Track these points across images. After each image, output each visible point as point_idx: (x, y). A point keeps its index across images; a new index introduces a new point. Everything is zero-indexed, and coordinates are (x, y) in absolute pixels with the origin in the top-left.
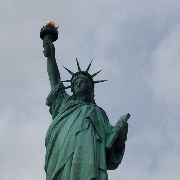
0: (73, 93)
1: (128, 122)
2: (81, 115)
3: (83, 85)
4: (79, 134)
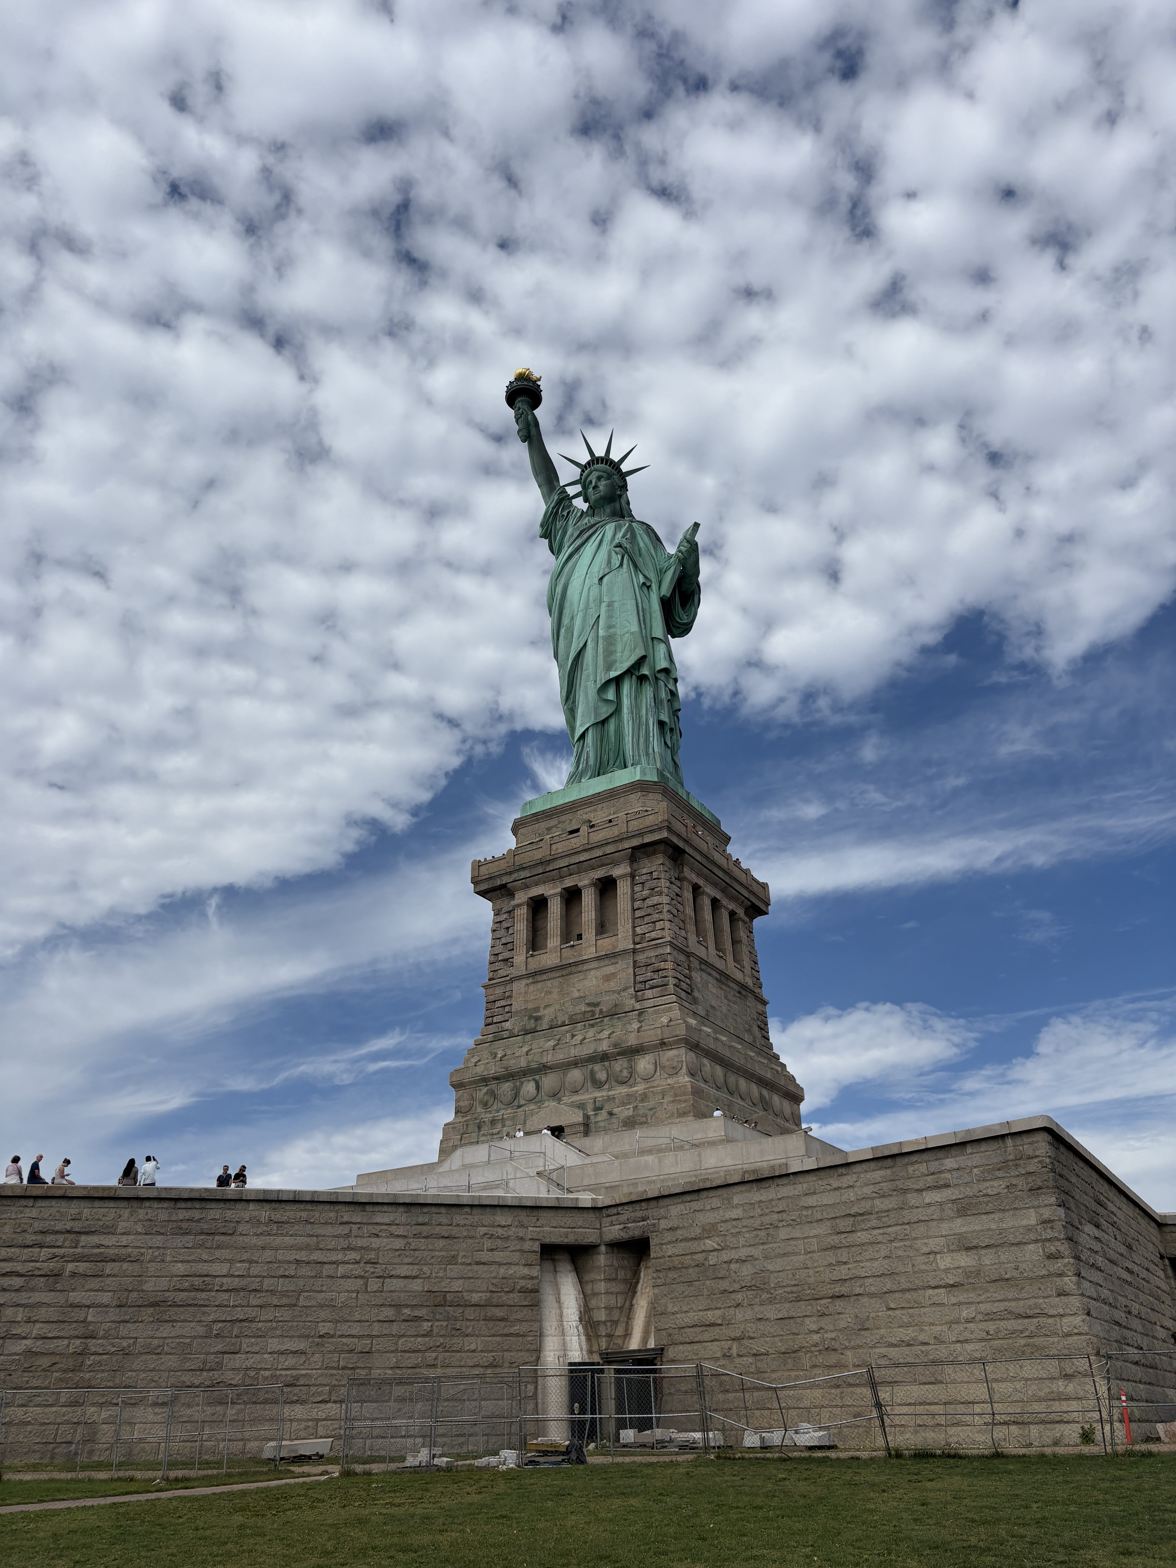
0: (587, 504)
1: (696, 539)
2: (605, 543)
3: (602, 485)
4: (605, 580)
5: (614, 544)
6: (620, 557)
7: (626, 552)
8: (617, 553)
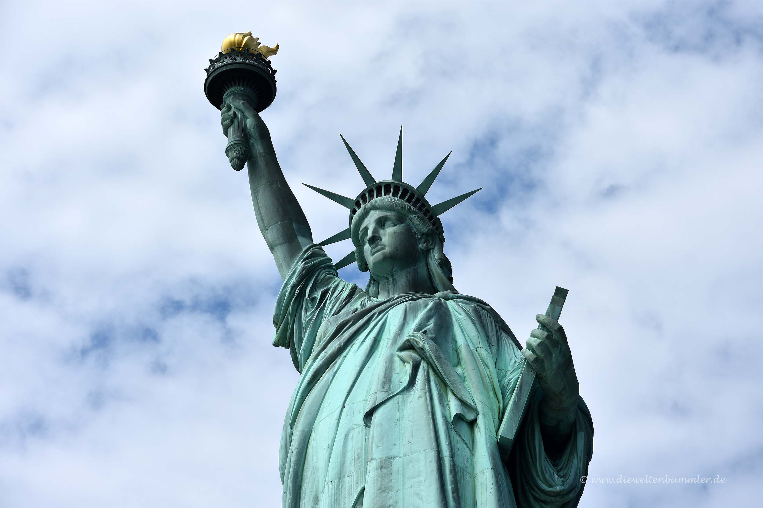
2: (383, 344)
4: (377, 416)
5: (400, 343)
6: (409, 368)
7: (423, 358)
8: (404, 362)
